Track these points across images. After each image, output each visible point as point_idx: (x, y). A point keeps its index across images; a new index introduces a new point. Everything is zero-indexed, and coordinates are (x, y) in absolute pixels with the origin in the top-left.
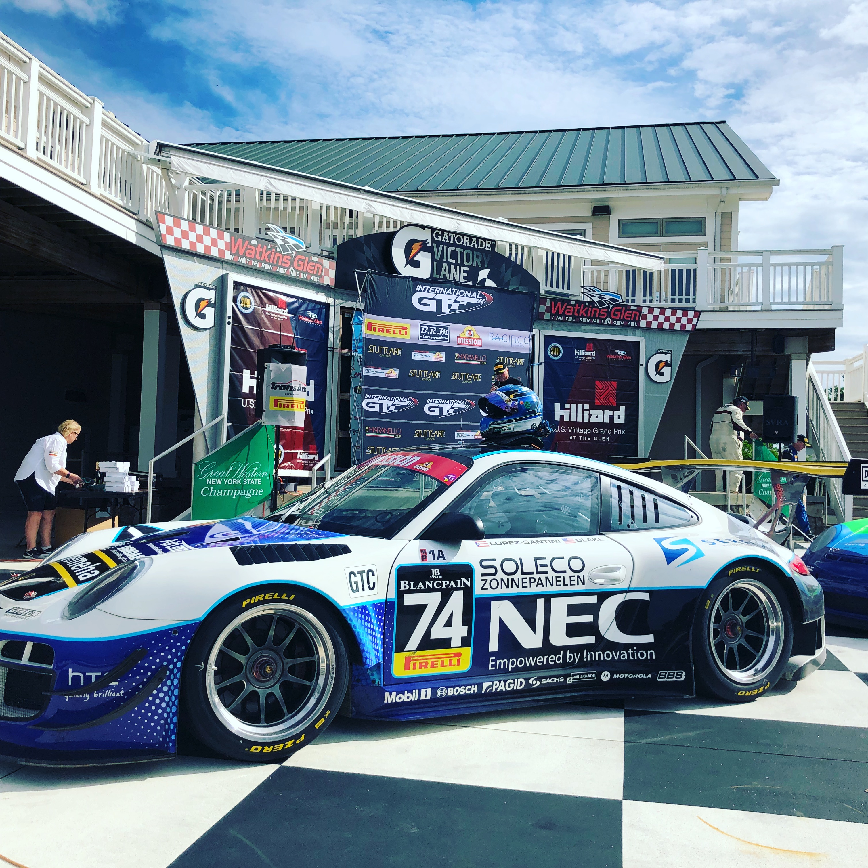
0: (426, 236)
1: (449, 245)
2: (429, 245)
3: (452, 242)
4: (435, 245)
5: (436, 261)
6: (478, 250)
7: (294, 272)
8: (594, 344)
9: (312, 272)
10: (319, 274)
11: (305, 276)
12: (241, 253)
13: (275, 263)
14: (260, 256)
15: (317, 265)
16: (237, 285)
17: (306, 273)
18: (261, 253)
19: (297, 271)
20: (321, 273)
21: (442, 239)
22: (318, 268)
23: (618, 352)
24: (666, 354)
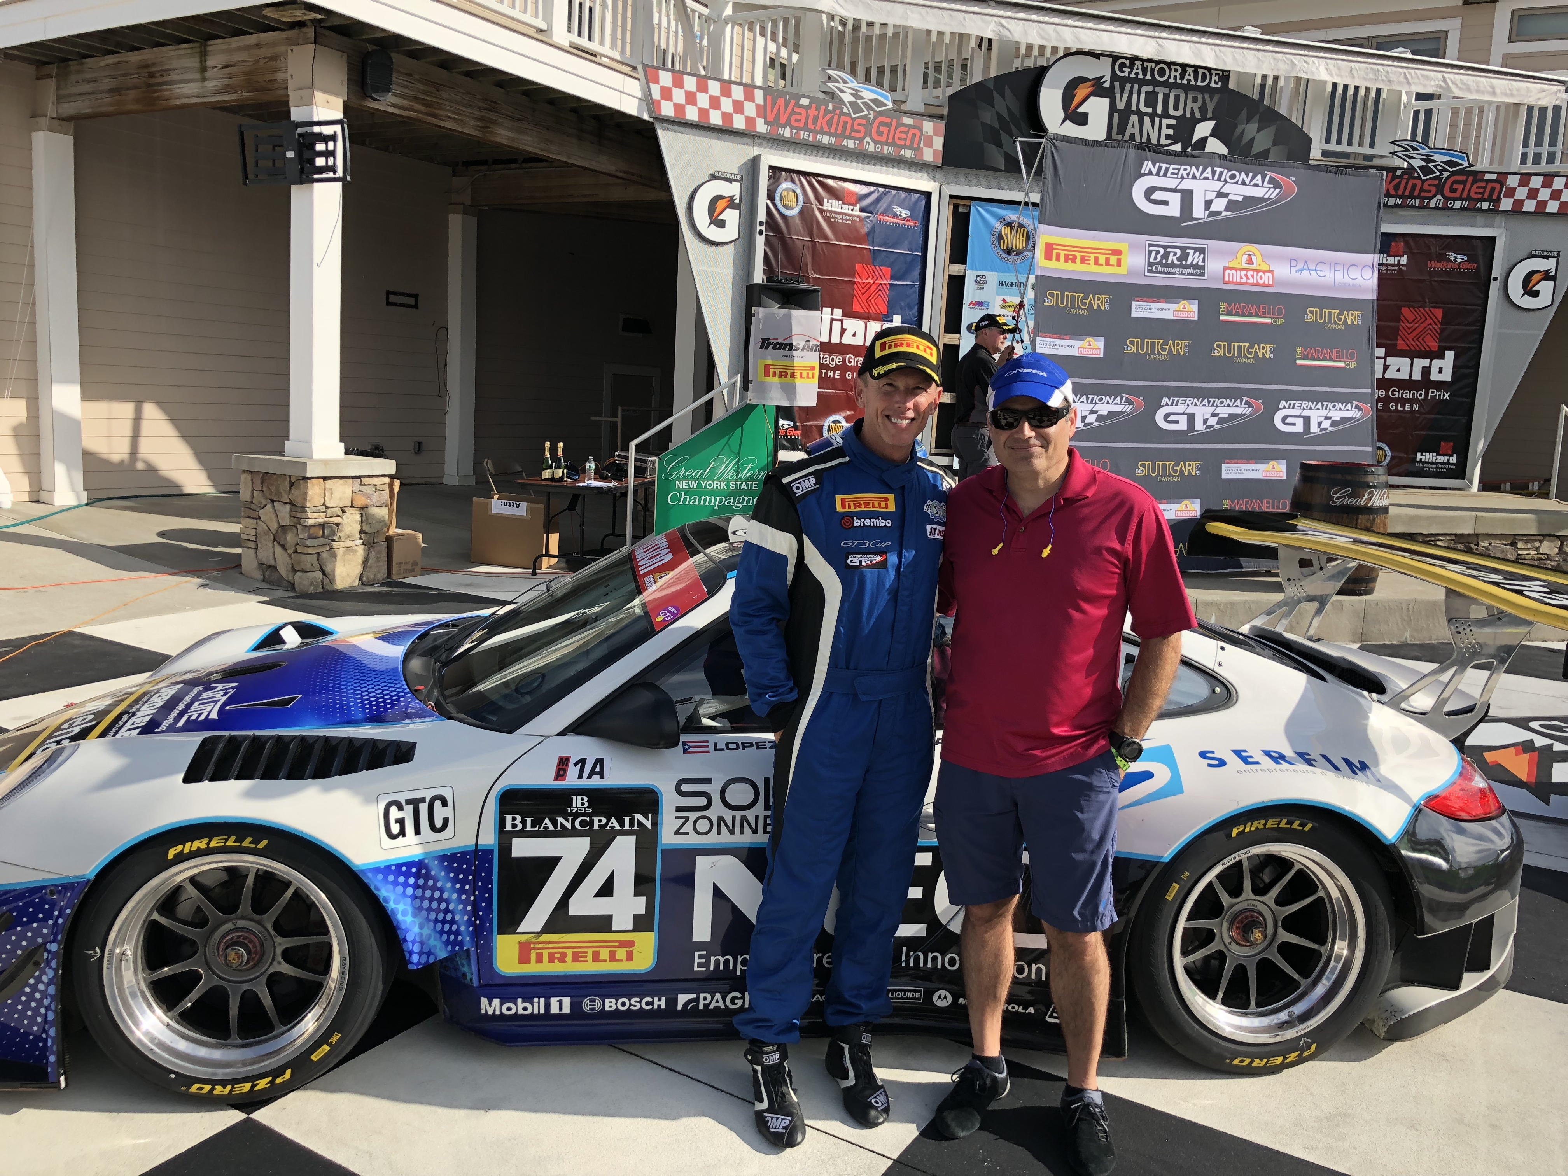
0: (1102, 70)
1: (1142, 83)
2: (1107, 85)
3: (1148, 77)
4: (1117, 85)
5: (1119, 111)
6: (1196, 88)
7: (872, 144)
8: (1407, 244)
9: (902, 143)
10: (915, 145)
11: (891, 150)
12: (782, 120)
13: (839, 132)
14: (815, 122)
15: (911, 131)
16: (775, 171)
17: (893, 144)
18: (816, 118)
19: (876, 142)
20: (919, 142)
21: (1130, 73)
22: (914, 135)
23: (1452, 256)
24: (1547, 257)
